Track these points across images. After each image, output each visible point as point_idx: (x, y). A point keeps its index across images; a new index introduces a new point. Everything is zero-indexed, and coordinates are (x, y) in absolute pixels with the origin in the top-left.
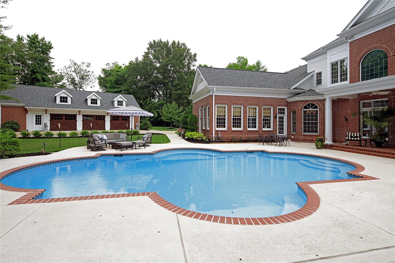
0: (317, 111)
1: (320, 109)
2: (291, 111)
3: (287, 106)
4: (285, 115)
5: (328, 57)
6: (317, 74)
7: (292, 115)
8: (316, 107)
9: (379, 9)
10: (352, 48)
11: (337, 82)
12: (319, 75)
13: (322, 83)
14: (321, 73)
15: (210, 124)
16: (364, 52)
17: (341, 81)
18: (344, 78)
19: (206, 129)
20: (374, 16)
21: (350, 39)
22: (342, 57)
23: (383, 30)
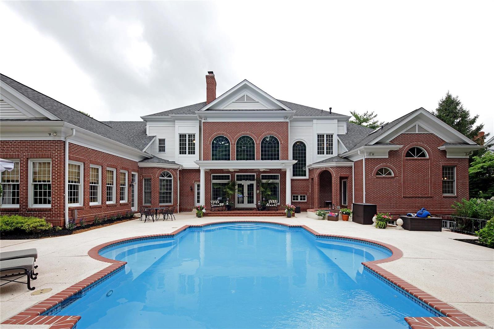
0: (171, 180)
1: (174, 178)
2: (143, 178)
3: (138, 172)
4: (135, 183)
5: (176, 126)
6: (160, 140)
7: (143, 183)
8: (170, 176)
9: (225, 106)
10: (205, 127)
11: (185, 154)
12: (162, 141)
13: (166, 151)
14: (164, 140)
15: (56, 196)
16: (215, 134)
17: (189, 153)
18: (192, 152)
19: (29, 208)
20: (222, 108)
21: (204, 119)
22: (191, 132)
23: (228, 122)
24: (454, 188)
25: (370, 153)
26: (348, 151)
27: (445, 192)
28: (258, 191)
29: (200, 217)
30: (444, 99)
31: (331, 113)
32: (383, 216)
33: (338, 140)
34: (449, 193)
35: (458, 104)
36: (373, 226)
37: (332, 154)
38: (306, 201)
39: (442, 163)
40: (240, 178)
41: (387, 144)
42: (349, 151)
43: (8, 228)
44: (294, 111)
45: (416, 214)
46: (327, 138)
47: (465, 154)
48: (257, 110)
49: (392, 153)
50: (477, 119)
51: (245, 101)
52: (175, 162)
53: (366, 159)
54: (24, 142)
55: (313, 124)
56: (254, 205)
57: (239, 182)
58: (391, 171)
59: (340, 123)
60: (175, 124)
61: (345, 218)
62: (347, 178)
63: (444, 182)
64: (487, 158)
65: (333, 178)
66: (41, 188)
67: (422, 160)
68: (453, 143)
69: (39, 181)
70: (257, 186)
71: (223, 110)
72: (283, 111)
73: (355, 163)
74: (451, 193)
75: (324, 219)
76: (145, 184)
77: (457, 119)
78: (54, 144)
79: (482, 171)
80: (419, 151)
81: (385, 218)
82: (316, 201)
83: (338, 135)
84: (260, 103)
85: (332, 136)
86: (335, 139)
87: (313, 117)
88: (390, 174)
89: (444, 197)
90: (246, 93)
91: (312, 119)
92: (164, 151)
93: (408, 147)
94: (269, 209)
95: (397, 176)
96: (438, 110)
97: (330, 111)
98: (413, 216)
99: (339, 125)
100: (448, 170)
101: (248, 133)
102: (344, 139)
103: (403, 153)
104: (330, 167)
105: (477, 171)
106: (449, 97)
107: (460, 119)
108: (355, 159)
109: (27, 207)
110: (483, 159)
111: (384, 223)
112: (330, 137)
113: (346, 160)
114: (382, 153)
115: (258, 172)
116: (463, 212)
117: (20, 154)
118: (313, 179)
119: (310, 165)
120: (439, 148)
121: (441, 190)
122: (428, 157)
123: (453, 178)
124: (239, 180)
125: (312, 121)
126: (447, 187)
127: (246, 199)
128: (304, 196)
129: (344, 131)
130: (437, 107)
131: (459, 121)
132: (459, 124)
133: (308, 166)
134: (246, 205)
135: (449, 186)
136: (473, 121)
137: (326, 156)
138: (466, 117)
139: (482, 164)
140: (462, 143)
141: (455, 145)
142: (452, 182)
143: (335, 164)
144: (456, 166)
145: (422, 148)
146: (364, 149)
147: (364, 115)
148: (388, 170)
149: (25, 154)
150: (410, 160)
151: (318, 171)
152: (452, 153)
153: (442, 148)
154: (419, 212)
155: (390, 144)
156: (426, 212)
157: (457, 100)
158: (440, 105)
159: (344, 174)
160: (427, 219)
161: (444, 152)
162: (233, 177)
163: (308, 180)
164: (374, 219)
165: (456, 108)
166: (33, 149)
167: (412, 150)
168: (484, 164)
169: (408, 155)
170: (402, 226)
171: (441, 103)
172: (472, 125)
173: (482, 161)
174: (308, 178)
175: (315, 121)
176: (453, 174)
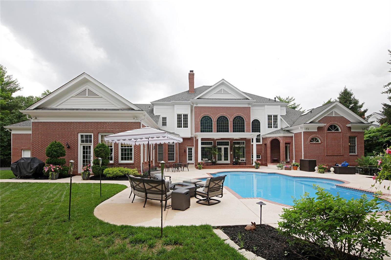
5: (175, 109)
6: (163, 118)
9: (210, 95)
10: (196, 110)
11: (181, 127)
12: (164, 119)
13: (167, 125)
14: (166, 118)
15: (137, 155)
16: (202, 115)
17: (184, 127)
18: (186, 126)
19: (119, 163)
20: (207, 98)
21: (196, 105)
22: (185, 113)
23: (211, 107)
24: (356, 150)
25: (307, 128)
26: (289, 126)
27: (350, 152)
28: (231, 153)
29: (201, 169)
30: (343, 91)
31: (275, 101)
32: (323, 166)
33: (281, 119)
34: (353, 153)
35: (351, 95)
36: (315, 172)
37: (277, 128)
38: (260, 159)
39: (349, 135)
40: (220, 144)
41: (317, 123)
42: (291, 127)
43: (122, 174)
44: (255, 100)
45: (341, 165)
46: (274, 117)
47: (362, 129)
48: (231, 99)
49: (319, 128)
50: (364, 105)
51: (222, 93)
52: (174, 133)
53: (304, 132)
54: (116, 123)
55: (265, 108)
56: (228, 162)
57: (219, 147)
58: (319, 139)
59: (282, 107)
60: (174, 107)
61: (295, 168)
62: (289, 143)
63: (350, 146)
64: (372, 131)
65: (281, 144)
66: (125, 151)
67: (337, 133)
68: (355, 123)
69: (125, 147)
70: (231, 149)
71: (208, 99)
72: (248, 100)
73: (295, 134)
74: (354, 153)
75: (282, 169)
76: (159, 148)
77: (351, 105)
78: (135, 124)
79: (369, 139)
80: (335, 127)
81: (324, 167)
82: (269, 159)
83: (281, 116)
84: (232, 94)
85: (277, 116)
86: (279, 118)
87: (265, 104)
88: (318, 141)
89: (350, 155)
90: (223, 87)
91: (264, 105)
92: (166, 125)
93: (329, 125)
94: (240, 164)
95: (322, 143)
96: (339, 98)
97: (275, 99)
98: (339, 166)
99: (281, 109)
100: (352, 139)
101: (224, 114)
102: (285, 119)
103: (326, 129)
104: (279, 137)
105: (366, 139)
106: (346, 90)
107: (353, 104)
108: (295, 132)
109: (118, 162)
110: (369, 131)
111: (324, 170)
112: (276, 116)
113: (289, 132)
114: (314, 128)
115: (232, 140)
116: (363, 164)
117: (114, 130)
118: (266, 144)
119: (264, 135)
120: (347, 125)
121: (348, 151)
122: (340, 131)
123: (355, 144)
124: (218, 145)
125: (264, 106)
126: (352, 148)
127: (223, 158)
128: (259, 156)
129: (284, 114)
130: (338, 96)
131: (353, 106)
132: (352, 107)
133: (262, 136)
134: (223, 161)
135: (352, 149)
136: (361, 107)
137: (273, 129)
138: (357, 104)
139: (369, 135)
140: (360, 123)
141: (356, 124)
142: (354, 146)
143: (282, 135)
144: (357, 136)
145: (337, 125)
146: (303, 126)
147: (286, 99)
148: (317, 139)
149: (117, 130)
150: (330, 133)
151: (270, 139)
152: (354, 128)
153: (349, 125)
154: (343, 163)
155: (319, 123)
156: (347, 163)
157: (351, 92)
158: (340, 95)
159: (288, 141)
160: (348, 167)
161: (350, 128)
162: (215, 143)
163: (261, 145)
164: (316, 168)
165: (350, 98)
166: (122, 127)
167: (331, 126)
168: (370, 135)
169: (329, 129)
170: (334, 172)
171: (341, 93)
172: (361, 109)
173: (369, 132)
174: (262, 144)
175: (266, 106)
176: (355, 141)
